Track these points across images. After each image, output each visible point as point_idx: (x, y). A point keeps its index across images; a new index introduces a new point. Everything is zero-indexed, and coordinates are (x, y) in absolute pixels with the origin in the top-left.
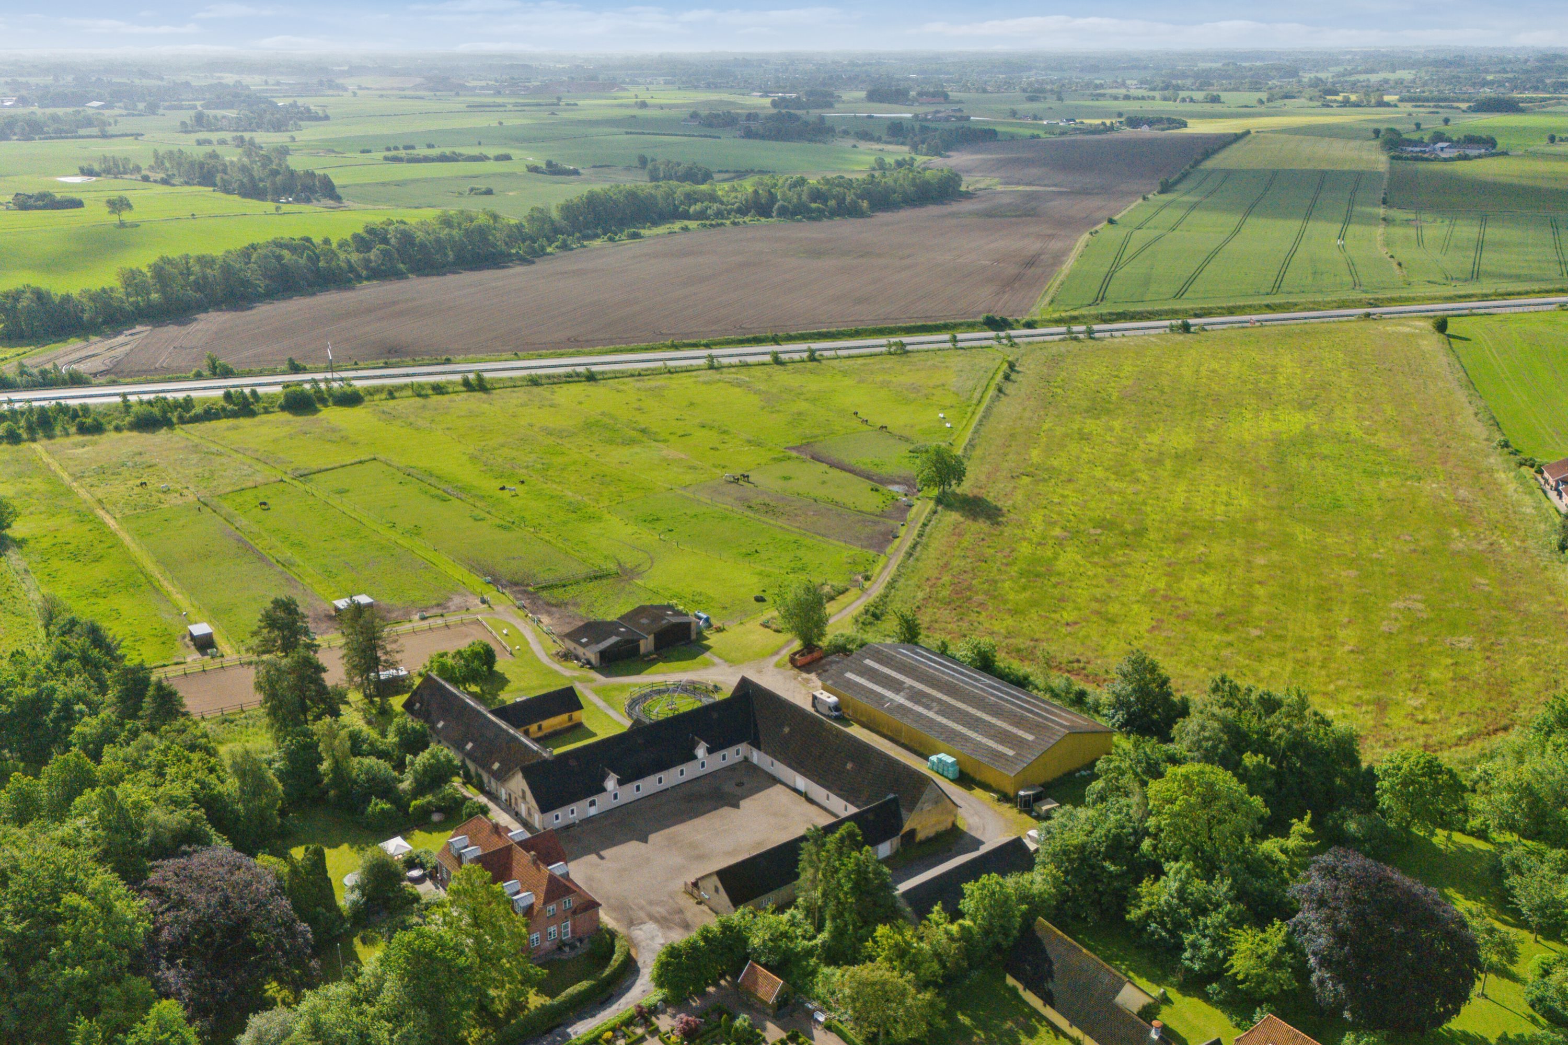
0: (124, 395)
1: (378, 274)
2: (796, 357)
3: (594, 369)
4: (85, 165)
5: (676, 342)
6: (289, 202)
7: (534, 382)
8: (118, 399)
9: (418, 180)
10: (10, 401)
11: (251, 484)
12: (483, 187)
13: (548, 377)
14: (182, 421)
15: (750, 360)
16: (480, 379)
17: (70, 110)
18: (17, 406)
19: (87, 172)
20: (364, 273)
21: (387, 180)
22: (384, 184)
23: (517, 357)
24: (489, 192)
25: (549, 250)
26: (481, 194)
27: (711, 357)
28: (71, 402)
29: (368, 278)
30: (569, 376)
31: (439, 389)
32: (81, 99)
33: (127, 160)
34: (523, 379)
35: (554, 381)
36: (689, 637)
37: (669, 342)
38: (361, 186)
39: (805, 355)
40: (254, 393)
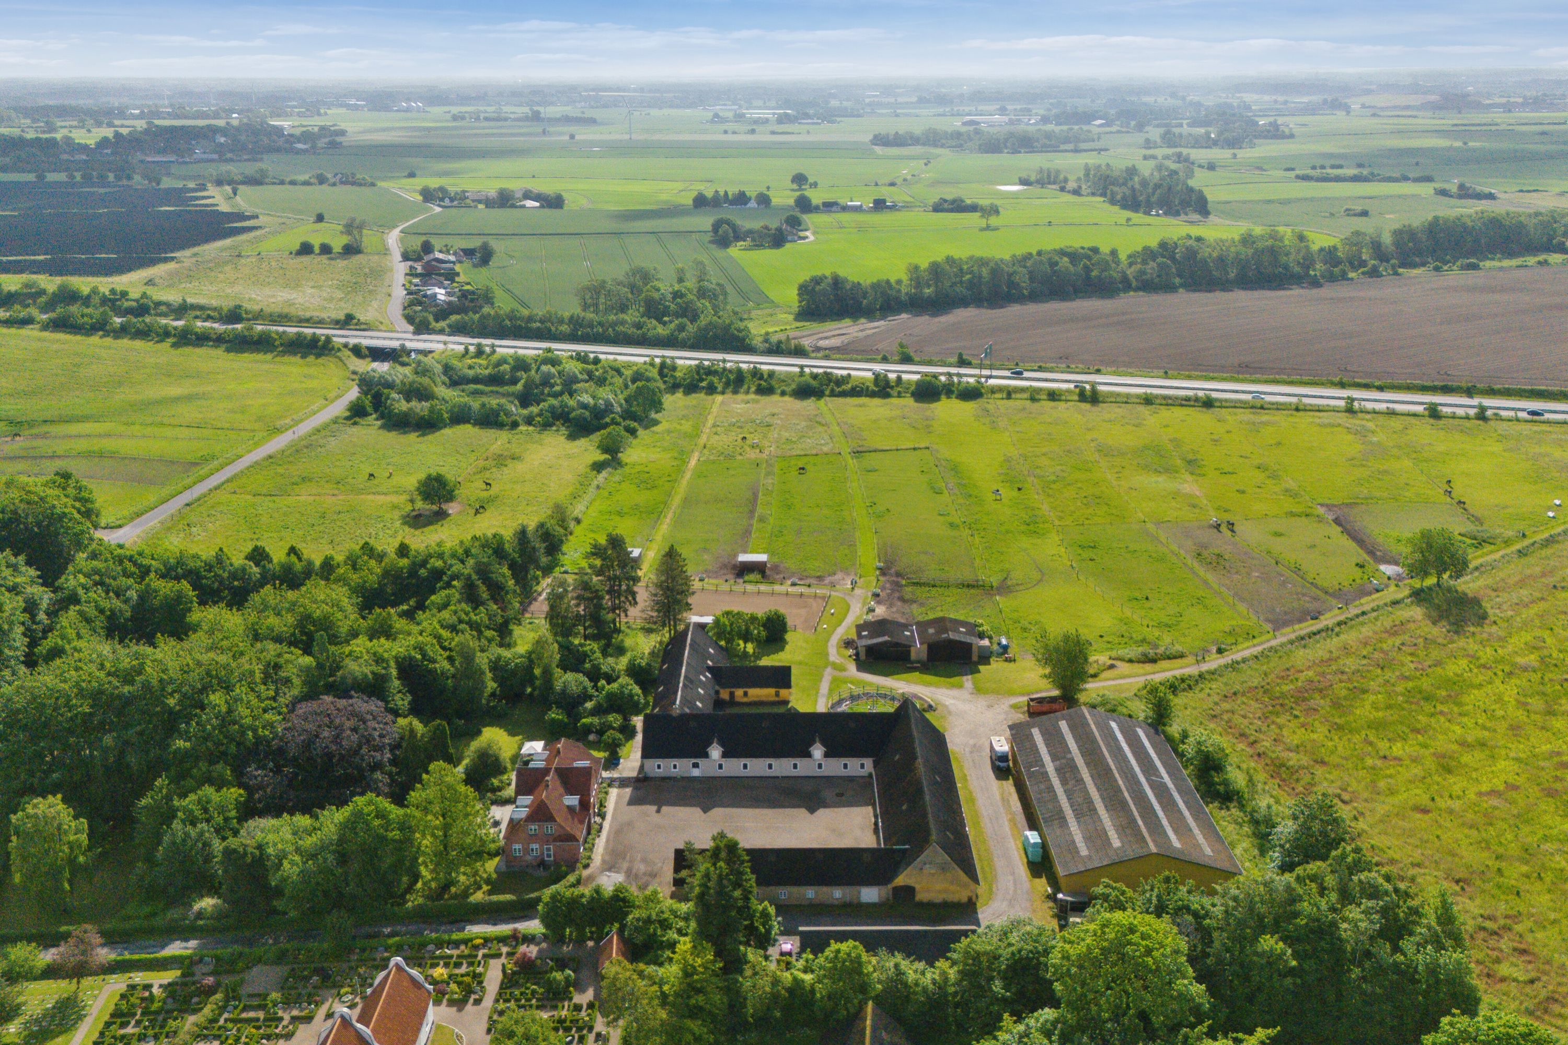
0: (802, 367)
1: (1147, 286)
2: (1460, 412)
3: (1215, 395)
4: (1024, 175)
5: (1345, 380)
6: (1158, 215)
7: (1148, 401)
8: (797, 370)
9: (1306, 199)
10: (724, 361)
11: (814, 452)
12: (1359, 208)
13: (1165, 397)
14: (833, 394)
15: (1399, 408)
16: (1094, 392)
17: (1065, 128)
18: (728, 365)
19: (1024, 182)
20: (1134, 284)
21: (1272, 197)
22: (1269, 202)
23: (1166, 376)
24: (1365, 214)
25: (1351, 275)
26: (1355, 215)
27: (1351, 400)
28: (764, 367)
29: (1137, 289)
30: (1188, 399)
31: (1053, 396)
32: (1088, 117)
33: (1058, 172)
34: (1138, 396)
35: (1169, 402)
36: (970, 658)
37: (1337, 379)
38: (1244, 202)
39: (1472, 412)
40: (899, 379)
